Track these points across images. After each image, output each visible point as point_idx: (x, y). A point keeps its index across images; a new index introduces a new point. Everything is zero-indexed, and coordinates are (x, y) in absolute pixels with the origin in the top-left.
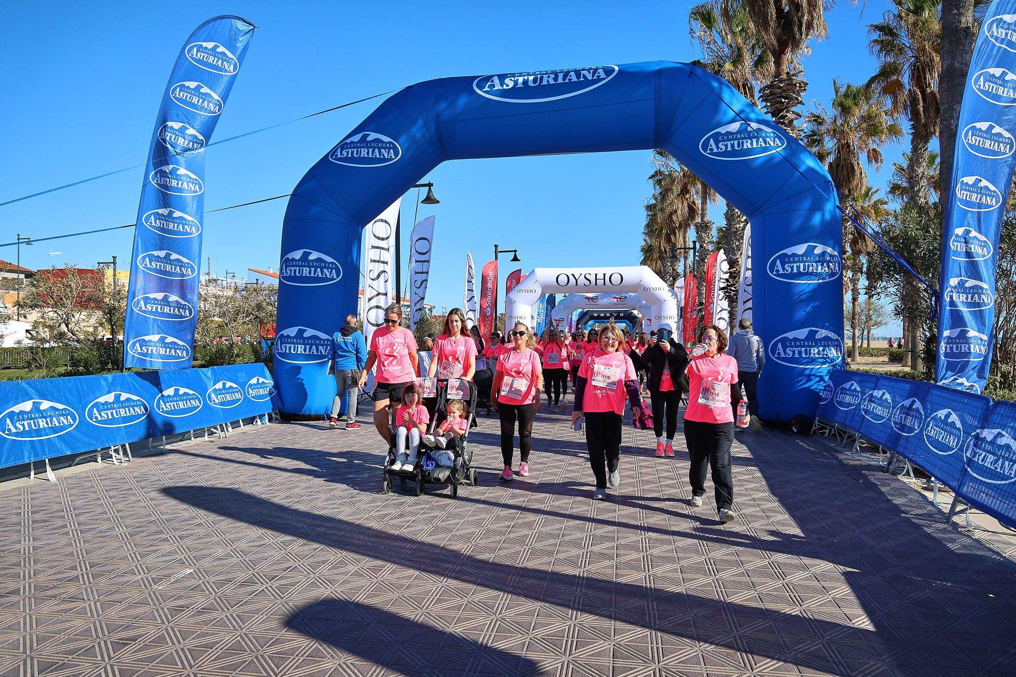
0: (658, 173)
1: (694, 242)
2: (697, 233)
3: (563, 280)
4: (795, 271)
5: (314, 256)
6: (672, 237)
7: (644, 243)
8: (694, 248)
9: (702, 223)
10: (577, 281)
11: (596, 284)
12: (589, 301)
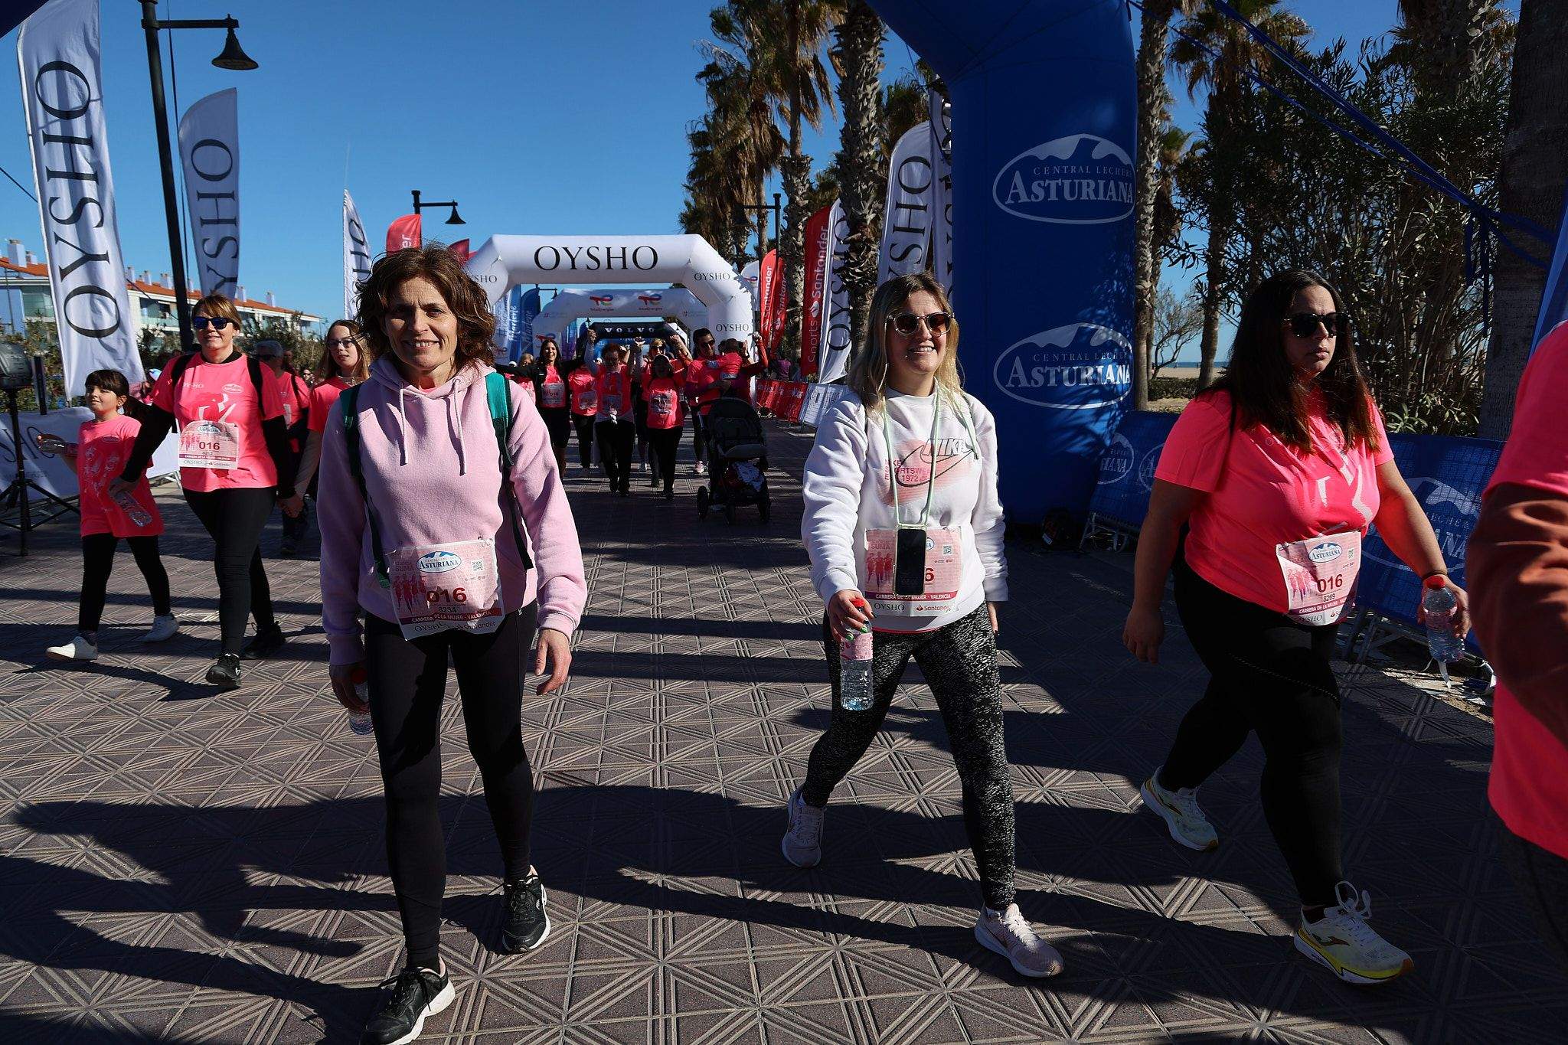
0: (711, 70)
1: (777, 197)
2: (785, 177)
3: (547, 258)
4: (1053, 197)
6: (736, 194)
7: (685, 208)
8: (777, 207)
9: (792, 159)
10: (573, 260)
11: (609, 267)
12: (598, 304)
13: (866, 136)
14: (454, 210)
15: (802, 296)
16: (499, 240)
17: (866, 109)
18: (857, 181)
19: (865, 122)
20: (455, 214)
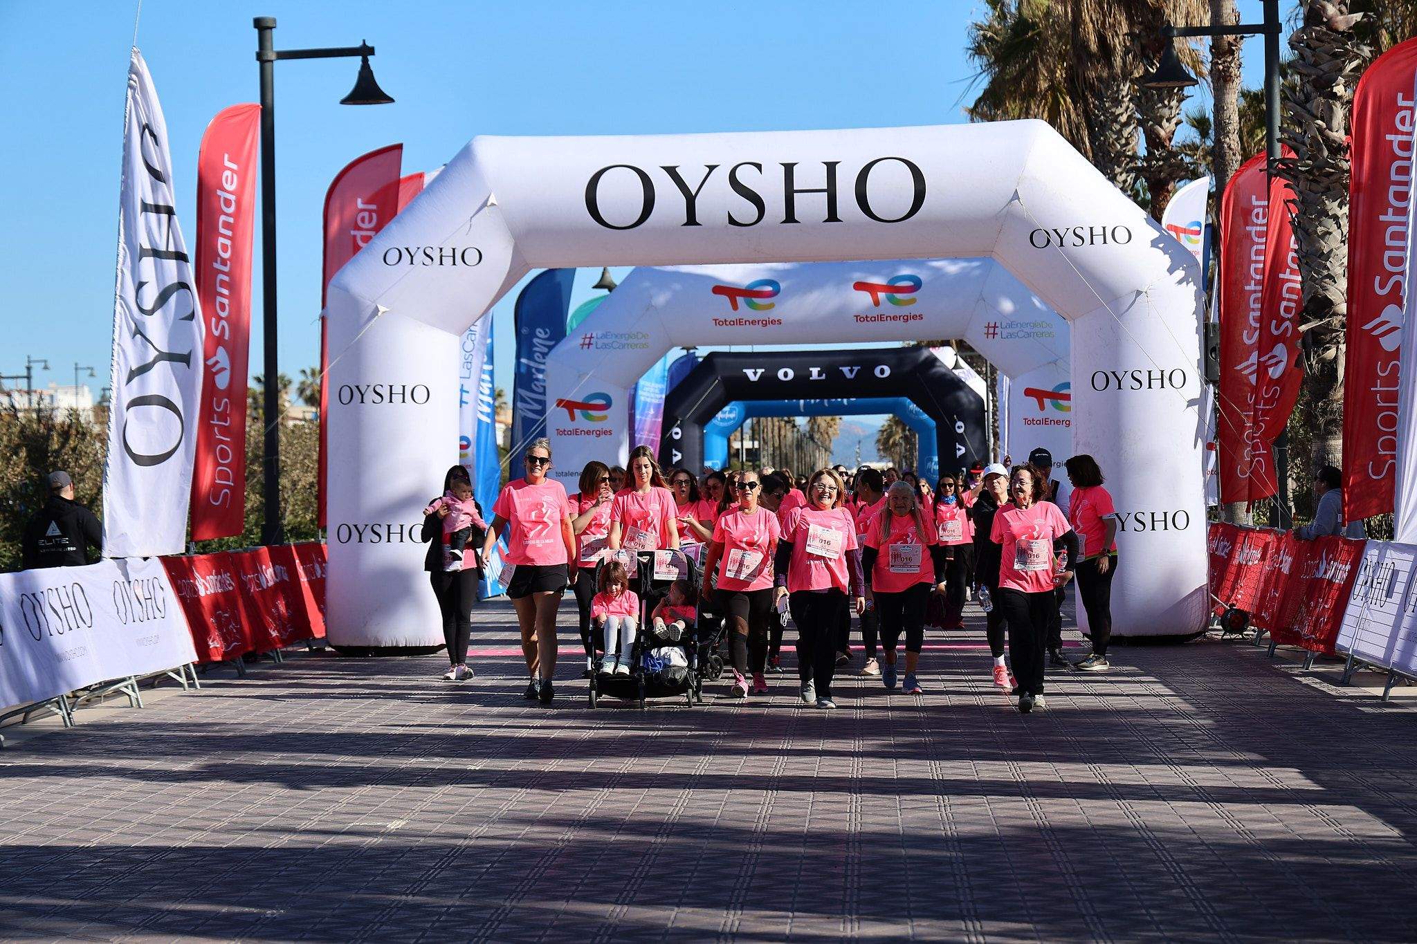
10: (691, 200)
11: (790, 217)
12: (735, 307)
14: (366, 67)
15: (1343, 284)
20: (366, 75)
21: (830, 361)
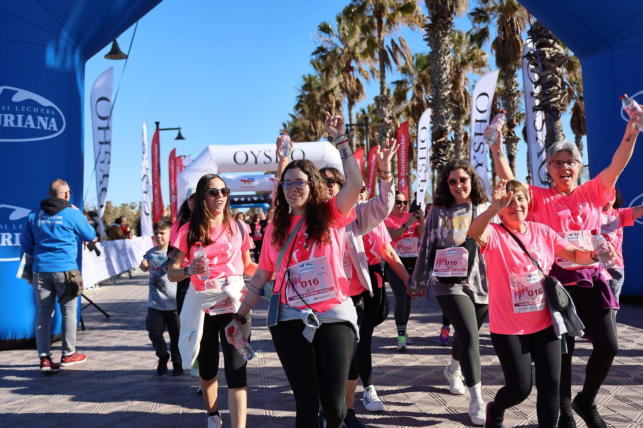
3: (241, 158)
5: (21, 95)
9: (382, 97)
10: (256, 158)
11: (277, 162)
12: (245, 184)
13: (446, 84)
14: (179, 132)
16: (212, 148)
17: (445, 69)
18: (441, 109)
19: (444, 76)
20: (180, 134)
21: (251, 196)
